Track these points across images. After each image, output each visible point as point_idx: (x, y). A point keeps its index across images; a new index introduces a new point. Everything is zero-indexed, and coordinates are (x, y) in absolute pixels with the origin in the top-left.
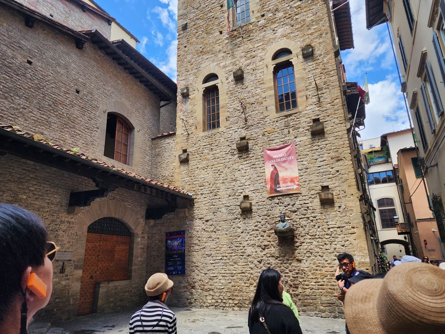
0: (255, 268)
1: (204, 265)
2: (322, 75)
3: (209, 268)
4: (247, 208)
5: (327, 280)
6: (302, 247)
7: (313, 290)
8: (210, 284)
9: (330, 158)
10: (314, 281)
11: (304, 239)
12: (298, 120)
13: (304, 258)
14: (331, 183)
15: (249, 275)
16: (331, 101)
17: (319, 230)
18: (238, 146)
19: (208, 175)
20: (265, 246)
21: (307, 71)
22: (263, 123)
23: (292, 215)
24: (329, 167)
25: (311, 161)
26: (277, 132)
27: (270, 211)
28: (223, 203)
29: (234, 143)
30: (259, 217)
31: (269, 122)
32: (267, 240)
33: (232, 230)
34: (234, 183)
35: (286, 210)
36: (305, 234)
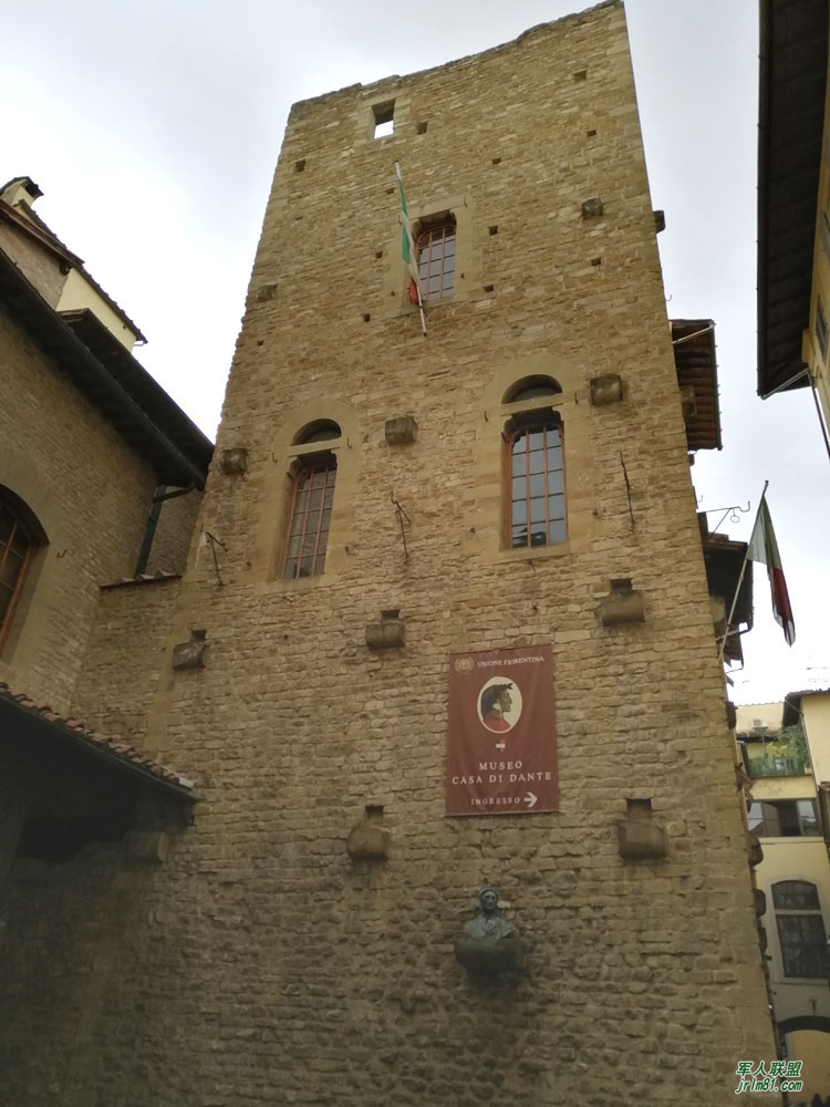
0: (371, 1085)
1: (186, 1053)
2: (644, 456)
4: (372, 850)
6: (545, 1016)
9: (659, 708)
11: (557, 987)
12: (564, 576)
13: (549, 1065)
14: (660, 791)
16: (668, 534)
17: (609, 956)
18: (372, 637)
19: (258, 722)
20: (417, 1000)
21: (600, 442)
22: (459, 574)
23: (521, 893)
24: (655, 735)
25: (598, 710)
26: (497, 607)
27: (448, 872)
28: (293, 823)
29: (361, 626)
30: (408, 890)
31: (476, 574)
32: (427, 979)
33: (309, 929)
34: (342, 758)
35: (505, 871)
36: (559, 970)
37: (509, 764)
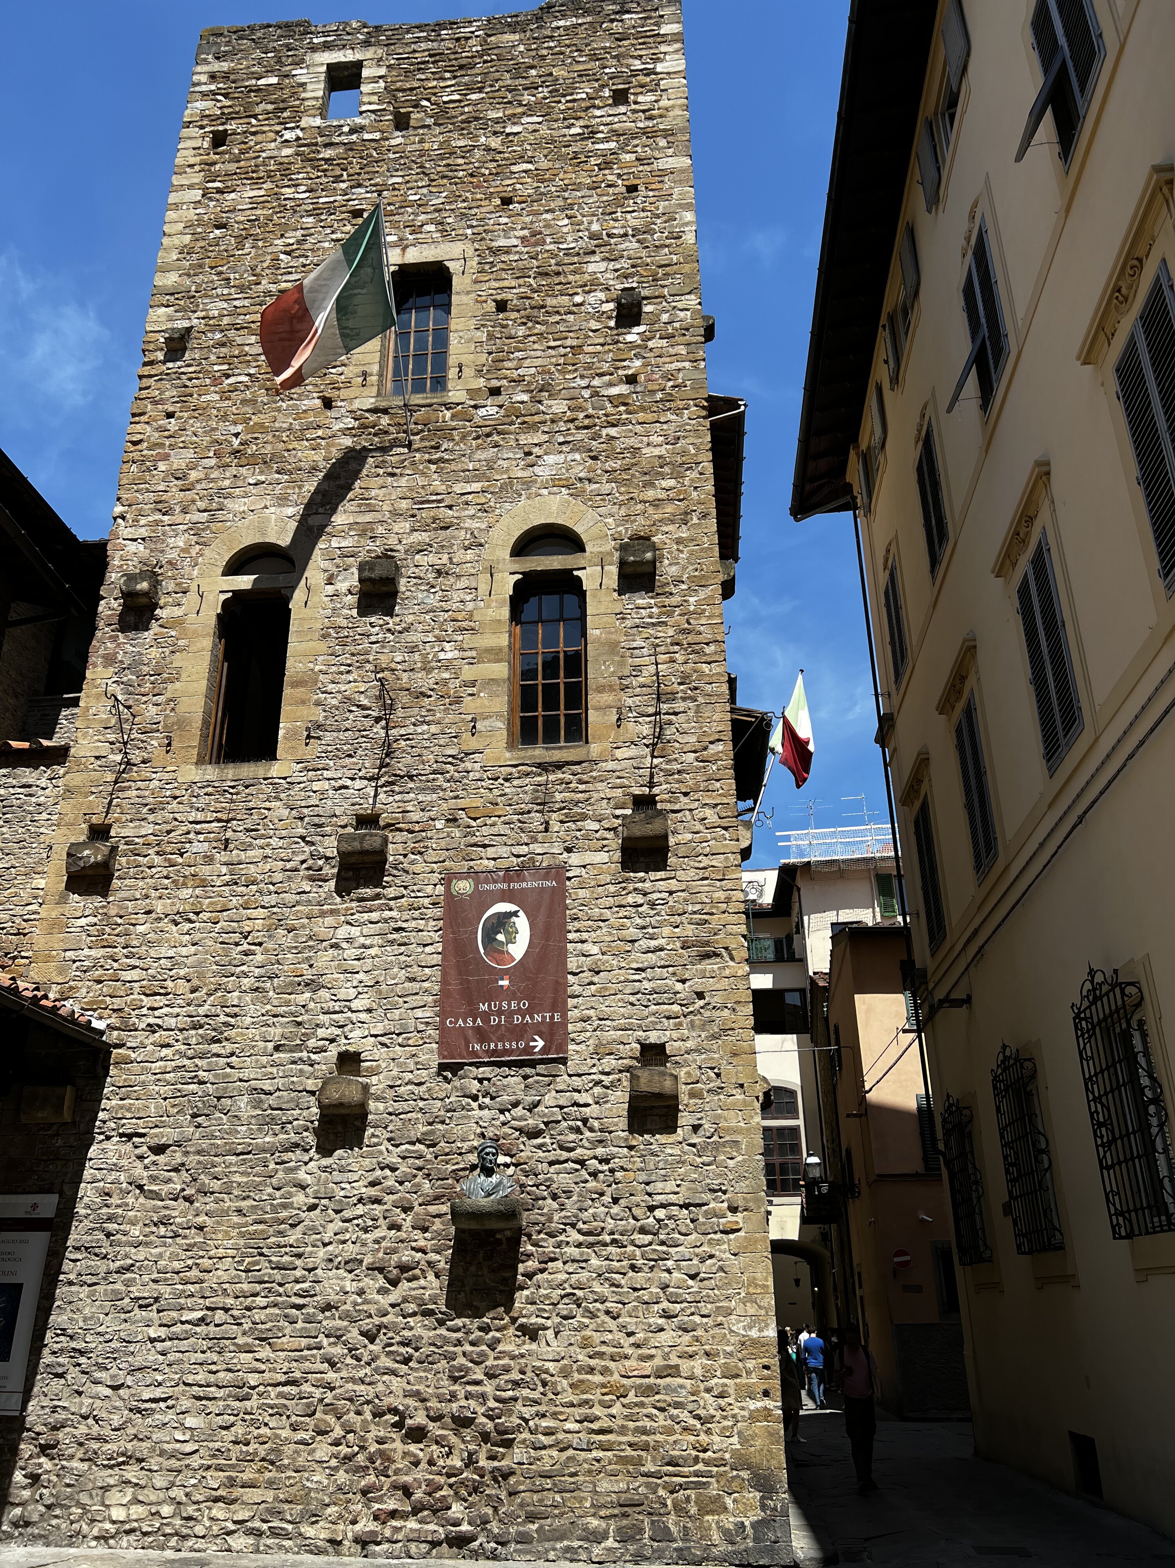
0: (349, 1360)
1: (115, 1344)
2: (676, 648)
3: (138, 1361)
4: (350, 1106)
5: (626, 1412)
6: (545, 1275)
7: (571, 1452)
8: (131, 1431)
9: (678, 944)
10: (578, 1412)
11: (559, 1245)
12: (582, 787)
13: (549, 1323)
14: (675, 1035)
15: (318, 1393)
16: (698, 746)
17: (615, 1210)
18: (346, 847)
20: (404, 1268)
21: (629, 623)
22: (456, 774)
23: (522, 1147)
24: (674, 974)
25: (613, 944)
26: (502, 819)
27: (440, 1126)
28: (244, 1075)
29: (329, 833)
30: (391, 1148)
31: (478, 775)
32: (414, 1244)
33: (269, 1195)
34: (308, 995)
35: (504, 1124)
36: (562, 1226)
37: (513, 1004)
